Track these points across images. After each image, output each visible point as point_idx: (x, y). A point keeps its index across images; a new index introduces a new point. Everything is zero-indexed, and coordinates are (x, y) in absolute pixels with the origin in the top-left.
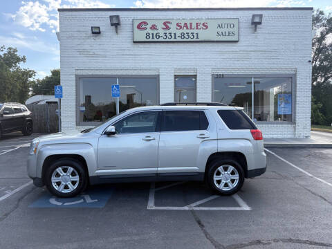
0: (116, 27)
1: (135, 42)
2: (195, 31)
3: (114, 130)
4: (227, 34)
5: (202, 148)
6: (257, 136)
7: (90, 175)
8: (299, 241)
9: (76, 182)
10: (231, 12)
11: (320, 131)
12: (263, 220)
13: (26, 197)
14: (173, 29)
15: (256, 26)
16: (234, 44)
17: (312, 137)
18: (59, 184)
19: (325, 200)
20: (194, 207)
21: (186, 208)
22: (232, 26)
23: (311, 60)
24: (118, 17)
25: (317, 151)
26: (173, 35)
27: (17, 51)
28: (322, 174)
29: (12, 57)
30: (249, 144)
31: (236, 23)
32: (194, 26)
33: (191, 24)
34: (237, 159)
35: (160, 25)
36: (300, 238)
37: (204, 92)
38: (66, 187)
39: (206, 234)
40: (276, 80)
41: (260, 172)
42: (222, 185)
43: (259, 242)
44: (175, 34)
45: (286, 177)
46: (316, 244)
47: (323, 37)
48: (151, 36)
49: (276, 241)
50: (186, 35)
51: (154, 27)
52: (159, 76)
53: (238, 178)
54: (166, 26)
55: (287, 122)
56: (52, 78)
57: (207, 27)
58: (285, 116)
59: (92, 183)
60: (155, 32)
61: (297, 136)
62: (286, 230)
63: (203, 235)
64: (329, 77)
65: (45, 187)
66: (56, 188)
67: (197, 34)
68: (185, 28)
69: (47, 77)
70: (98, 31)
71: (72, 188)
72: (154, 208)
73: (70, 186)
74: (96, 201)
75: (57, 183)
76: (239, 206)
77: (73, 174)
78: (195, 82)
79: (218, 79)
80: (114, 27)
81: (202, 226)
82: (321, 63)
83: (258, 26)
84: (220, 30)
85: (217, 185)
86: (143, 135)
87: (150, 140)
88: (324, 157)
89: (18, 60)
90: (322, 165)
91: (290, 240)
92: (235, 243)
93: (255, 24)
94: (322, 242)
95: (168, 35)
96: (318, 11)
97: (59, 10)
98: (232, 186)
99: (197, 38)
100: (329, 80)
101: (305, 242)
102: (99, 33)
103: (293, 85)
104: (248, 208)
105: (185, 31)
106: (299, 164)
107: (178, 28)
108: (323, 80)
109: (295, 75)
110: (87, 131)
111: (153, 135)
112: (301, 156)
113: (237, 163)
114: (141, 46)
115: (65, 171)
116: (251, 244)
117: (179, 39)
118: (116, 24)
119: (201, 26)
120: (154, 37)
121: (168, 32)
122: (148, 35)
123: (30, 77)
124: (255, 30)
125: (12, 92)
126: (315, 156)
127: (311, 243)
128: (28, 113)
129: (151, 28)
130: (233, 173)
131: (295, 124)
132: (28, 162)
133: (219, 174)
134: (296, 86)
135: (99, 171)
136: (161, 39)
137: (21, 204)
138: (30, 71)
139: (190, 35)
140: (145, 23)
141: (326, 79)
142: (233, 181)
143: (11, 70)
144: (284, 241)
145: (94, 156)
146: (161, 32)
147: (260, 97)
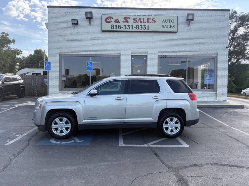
0: (90, 20)
1: (103, 31)
2: (147, 24)
3: (96, 93)
4: (169, 27)
5: (155, 105)
6: (193, 98)
7: (79, 123)
8: (222, 165)
9: (68, 128)
10: (172, 11)
11: (234, 97)
12: (198, 152)
13: (33, 139)
14: (131, 22)
15: (189, 22)
16: (174, 34)
17: (228, 101)
18: (56, 129)
19: (238, 141)
20: (151, 145)
21: (146, 145)
22: (173, 21)
23: (228, 46)
24: (91, 13)
25: (232, 110)
26: (131, 27)
27: (8, 35)
28: (236, 125)
29: (5, 40)
30: (187, 103)
31: (175, 19)
32: (146, 20)
33: (144, 19)
34: (179, 113)
35: (121, 19)
36: (223, 163)
37: (153, 68)
38: (62, 132)
39: (161, 161)
40: (203, 60)
41: (194, 122)
42: (169, 130)
43: (196, 165)
44: (132, 26)
45: (211, 127)
46: (233, 166)
47: (236, 30)
48: (115, 27)
49: (207, 164)
50: (140, 27)
51: (117, 21)
52: (120, 55)
53: (180, 126)
54: (126, 20)
55: (210, 90)
56: (34, 55)
57: (155, 22)
58: (209, 85)
59: (79, 129)
60: (118, 24)
61: (217, 100)
62: (213, 158)
63: (159, 161)
64: (240, 59)
65: (47, 131)
66: (55, 132)
67: (148, 26)
68: (139, 22)
69: (31, 55)
70: (76, 22)
71: (66, 132)
72: (124, 145)
73: (65, 131)
74: (83, 141)
75: (55, 129)
76: (181, 145)
77: (67, 123)
78: (146, 60)
79: (162, 59)
80: (88, 20)
81: (158, 156)
82: (235, 48)
83: (191, 22)
84: (165, 24)
85: (165, 131)
86: (116, 96)
87: (120, 100)
88: (237, 114)
89: (9, 42)
90: (235, 119)
91: (216, 164)
92: (180, 166)
93: (189, 20)
94: (237, 165)
95: (127, 27)
96: (232, 11)
97: (48, 7)
98: (176, 131)
99: (148, 29)
100: (240, 60)
101: (226, 165)
102: (77, 24)
103: (215, 64)
104: (187, 146)
105: (139, 24)
106: (220, 118)
107: (135, 22)
108: (235, 61)
109: (217, 57)
110: (76, 93)
111: (122, 96)
112: (221, 113)
113: (179, 116)
114: (107, 34)
115: (61, 120)
116: (191, 166)
117: (135, 30)
118: (89, 18)
119: (151, 20)
120: (117, 28)
121: (127, 24)
122: (112, 26)
123: (18, 55)
124: (189, 25)
125: (4, 65)
126: (231, 113)
127: (230, 166)
128: (21, 81)
129: (115, 21)
130: (176, 123)
131: (216, 91)
132: (35, 114)
133: (167, 123)
134: (217, 64)
135: (85, 121)
136: (122, 29)
137: (31, 143)
138: (18, 50)
139: (143, 27)
140: (111, 18)
141: (238, 60)
142: (176, 128)
143: (4, 49)
144: (212, 164)
145: (82, 110)
146: (122, 25)
147: (192, 72)
